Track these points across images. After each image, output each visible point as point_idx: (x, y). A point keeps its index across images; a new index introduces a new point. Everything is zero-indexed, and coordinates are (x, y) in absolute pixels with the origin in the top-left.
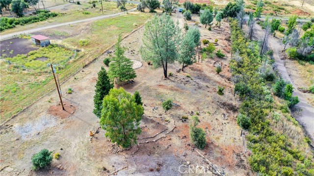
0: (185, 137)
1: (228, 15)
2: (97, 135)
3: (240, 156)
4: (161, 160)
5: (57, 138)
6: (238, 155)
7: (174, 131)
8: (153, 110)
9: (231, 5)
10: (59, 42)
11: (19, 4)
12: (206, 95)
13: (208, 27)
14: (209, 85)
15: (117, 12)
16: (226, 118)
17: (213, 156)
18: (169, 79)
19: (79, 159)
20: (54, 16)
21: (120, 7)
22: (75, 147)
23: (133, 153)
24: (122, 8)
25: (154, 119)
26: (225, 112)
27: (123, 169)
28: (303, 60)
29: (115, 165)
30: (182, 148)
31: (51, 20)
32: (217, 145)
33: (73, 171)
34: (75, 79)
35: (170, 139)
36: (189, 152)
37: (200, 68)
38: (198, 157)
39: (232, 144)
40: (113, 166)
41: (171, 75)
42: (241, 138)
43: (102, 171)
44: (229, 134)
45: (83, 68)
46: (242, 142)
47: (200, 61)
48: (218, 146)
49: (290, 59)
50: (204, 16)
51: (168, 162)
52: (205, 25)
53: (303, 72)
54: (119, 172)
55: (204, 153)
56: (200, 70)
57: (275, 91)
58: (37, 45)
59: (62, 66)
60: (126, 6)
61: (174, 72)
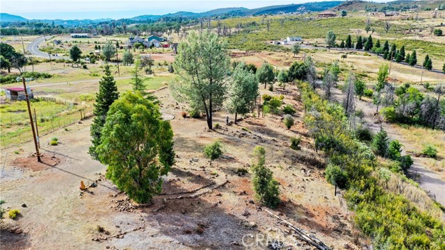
0: (245, 192)
1: (294, 78)
2: (92, 189)
3: (338, 219)
4: (205, 220)
5: (19, 193)
6: (335, 218)
7: (227, 186)
8: (191, 161)
9: (297, 64)
12: (273, 149)
13: (268, 86)
14: (275, 139)
16: (308, 174)
17: (294, 218)
18: (215, 131)
19: (54, 219)
20: (46, 77)
21: (144, 69)
22: (51, 203)
23: (155, 210)
24: (147, 71)
25: (193, 172)
26: (304, 167)
27: (134, 230)
28: (405, 123)
29: (121, 226)
30: (240, 206)
32: (299, 204)
33: (40, 236)
34: (66, 130)
35: (220, 195)
36: (253, 211)
37: (261, 123)
38: (270, 218)
39: (323, 205)
40: (118, 227)
41: (218, 127)
42: (336, 197)
43: (97, 232)
44: (315, 192)
45: (82, 120)
46: (339, 202)
47: (261, 116)
48: (300, 206)
49: (387, 123)
50: (262, 72)
51: (217, 224)
52: (264, 84)
53: (409, 135)
54: (128, 235)
55: (278, 213)
56: (261, 125)
57: (376, 149)
58: (12, 99)
59: (47, 118)
60: (153, 68)
61: (223, 125)
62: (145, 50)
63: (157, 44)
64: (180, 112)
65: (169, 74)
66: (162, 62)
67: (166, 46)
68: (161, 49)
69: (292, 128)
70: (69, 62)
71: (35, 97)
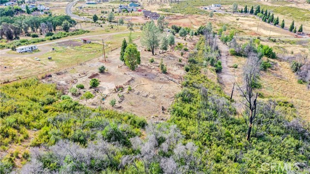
1: (200, 34)
2: (121, 67)
6: (180, 77)
7: (154, 69)
8: (145, 63)
9: (202, 27)
10: (96, 42)
11: (67, 25)
13: (184, 38)
14: (175, 59)
15: (127, 31)
18: (155, 55)
20: (88, 32)
21: (129, 28)
24: (130, 29)
25: (146, 66)
31: (86, 33)
36: (159, 74)
39: (179, 74)
45: (112, 51)
47: (174, 51)
48: (172, 74)
49: (231, 55)
50: (181, 32)
52: (182, 37)
55: (165, 75)
57: (210, 63)
58: (84, 43)
60: (133, 27)
61: (158, 54)
62: (128, 14)
63: (135, 9)
64: (144, 49)
65: (141, 31)
66: (137, 23)
67: (140, 11)
68: (137, 12)
69: (183, 55)
70: (93, 23)
71: (92, 42)
